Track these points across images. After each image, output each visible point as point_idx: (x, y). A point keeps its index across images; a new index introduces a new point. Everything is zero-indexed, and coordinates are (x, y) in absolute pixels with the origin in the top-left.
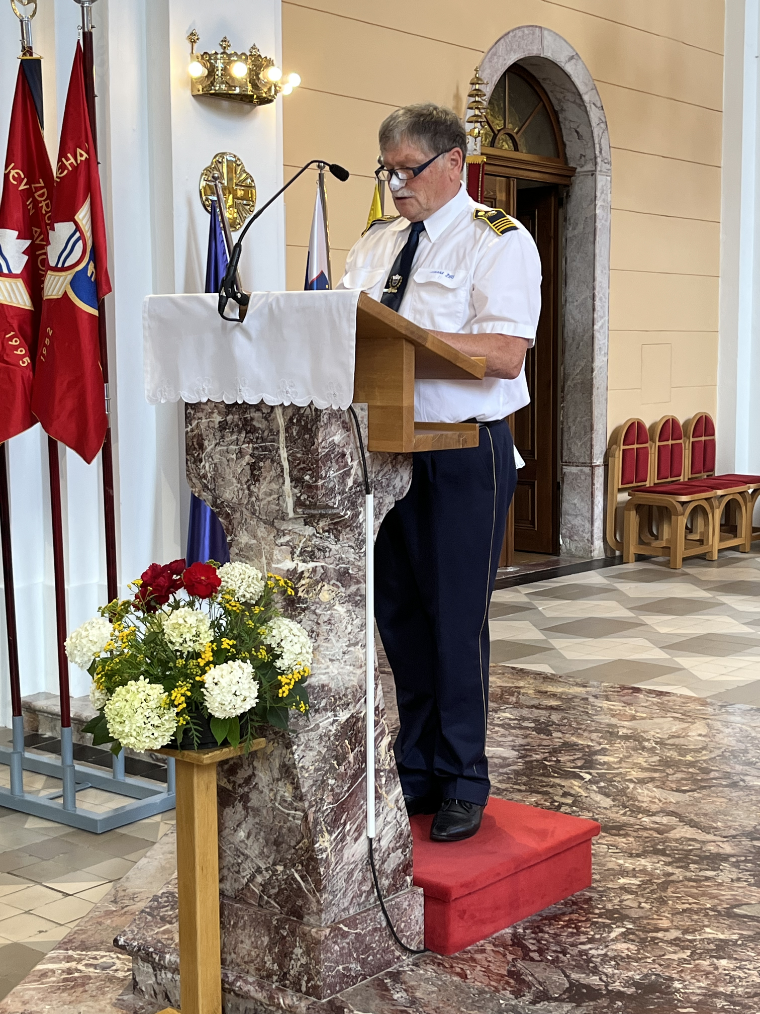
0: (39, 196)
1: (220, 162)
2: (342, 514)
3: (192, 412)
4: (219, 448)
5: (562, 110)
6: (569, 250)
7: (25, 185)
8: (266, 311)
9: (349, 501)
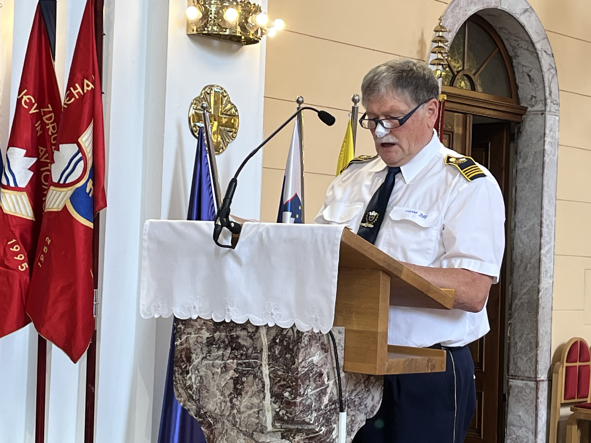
0: (47, 119)
1: (208, 94)
2: (317, 430)
3: (183, 327)
4: (205, 362)
5: (516, 56)
6: (519, 180)
7: (35, 109)
8: (257, 239)
9: (324, 417)
